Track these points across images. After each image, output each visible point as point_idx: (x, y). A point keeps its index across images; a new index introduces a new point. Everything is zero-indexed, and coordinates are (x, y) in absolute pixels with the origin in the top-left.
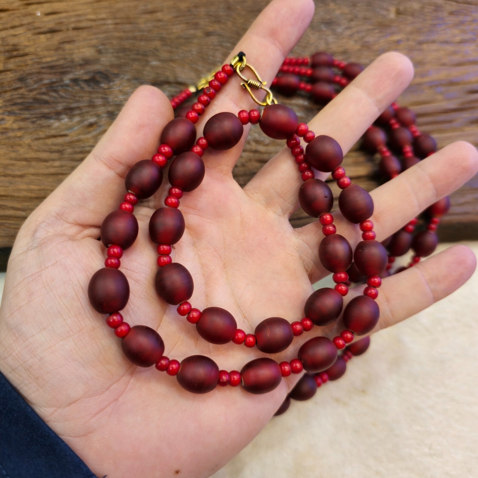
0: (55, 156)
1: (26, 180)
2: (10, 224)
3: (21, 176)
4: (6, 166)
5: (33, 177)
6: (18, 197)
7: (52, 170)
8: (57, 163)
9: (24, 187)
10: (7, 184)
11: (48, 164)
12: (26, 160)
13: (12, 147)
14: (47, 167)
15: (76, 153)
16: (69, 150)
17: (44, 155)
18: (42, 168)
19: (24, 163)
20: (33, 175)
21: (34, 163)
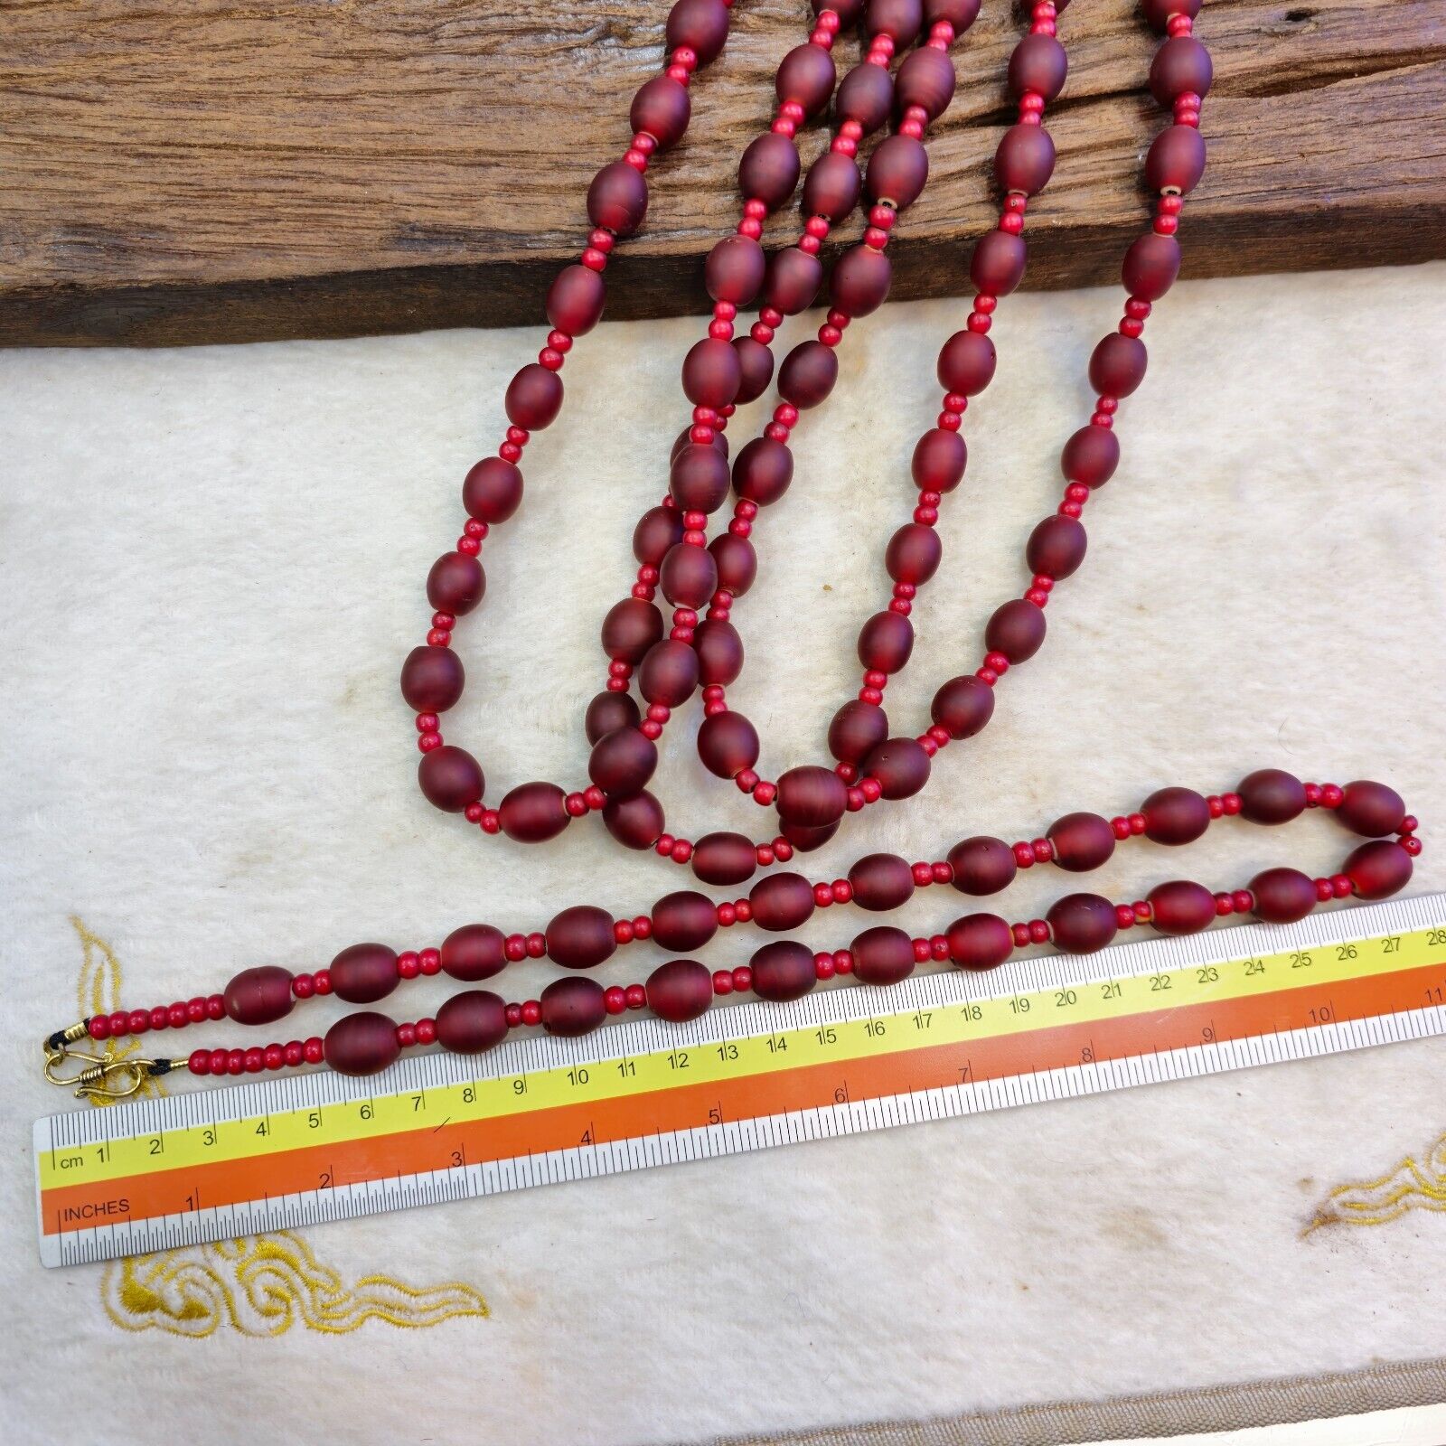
0: (418, 43)
1: (356, 106)
2: (340, 216)
3: (346, 99)
4: (307, 75)
5: (374, 101)
6: (347, 151)
7: (415, 82)
8: (425, 64)
9: (358, 125)
10: (316, 120)
11: (405, 65)
12: (350, 55)
13: (313, 23)
14: (405, 74)
15: (468, 34)
16: (451, 29)
17: (392, 43)
18: (390, 76)
19: (348, 64)
20: (374, 94)
21: (370, 65)
